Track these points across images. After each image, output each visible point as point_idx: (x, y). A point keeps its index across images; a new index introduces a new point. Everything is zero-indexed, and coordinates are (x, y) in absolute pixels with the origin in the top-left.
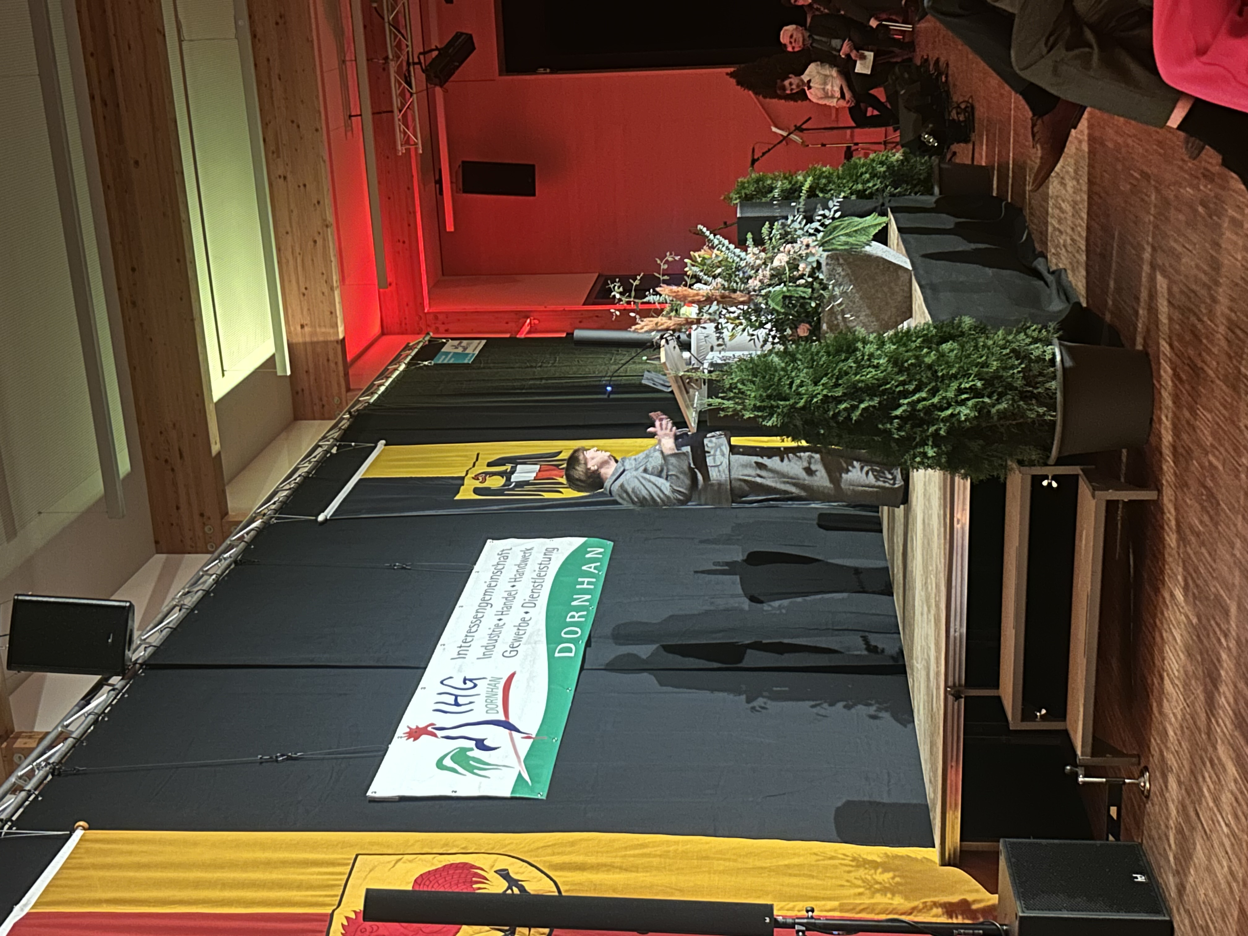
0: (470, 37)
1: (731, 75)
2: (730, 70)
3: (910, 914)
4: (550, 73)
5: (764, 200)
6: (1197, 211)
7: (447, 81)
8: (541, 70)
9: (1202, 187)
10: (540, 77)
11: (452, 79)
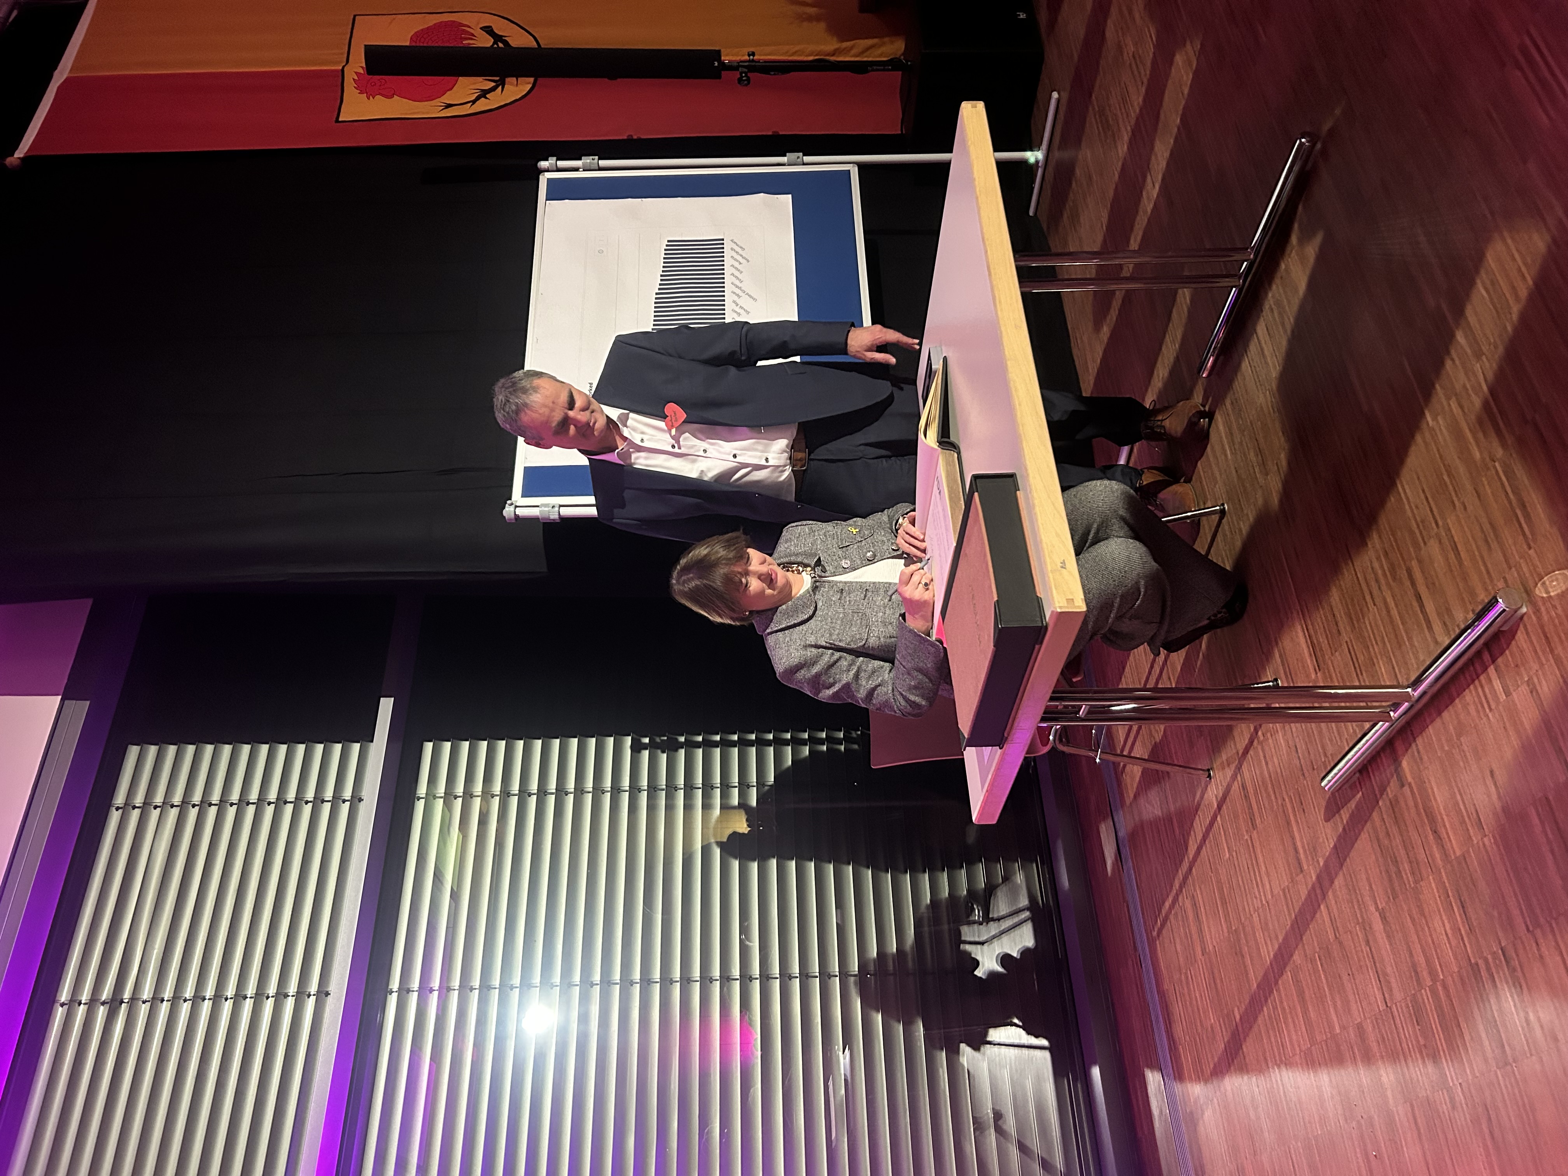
3: (833, 55)
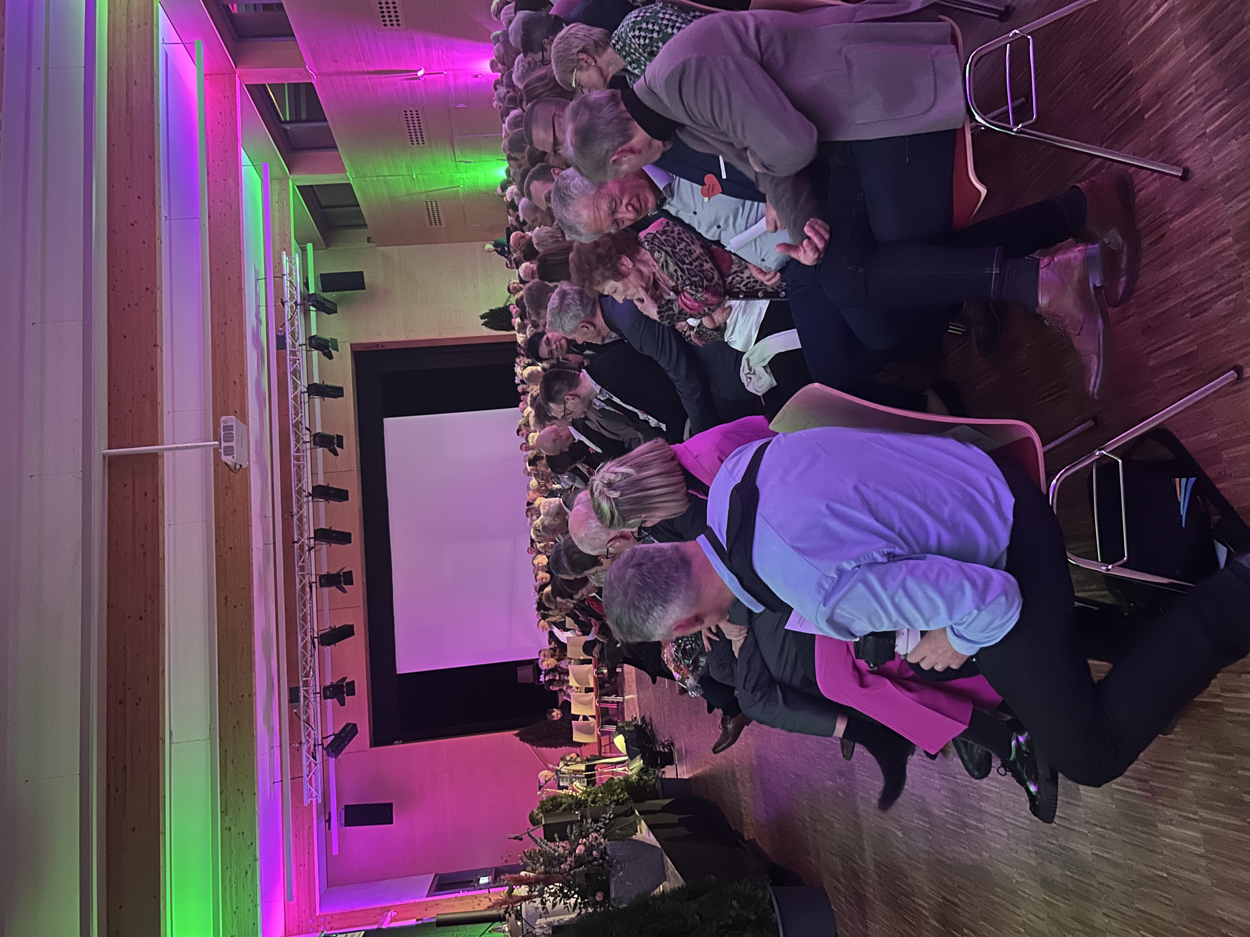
0: (355, 725)
1: (517, 735)
2: (517, 732)
4: (402, 743)
5: (557, 811)
6: (838, 795)
7: (339, 753)
8: (397, 742)
9: (838, 780)
10: (396, 746)
11: (343, 752)
